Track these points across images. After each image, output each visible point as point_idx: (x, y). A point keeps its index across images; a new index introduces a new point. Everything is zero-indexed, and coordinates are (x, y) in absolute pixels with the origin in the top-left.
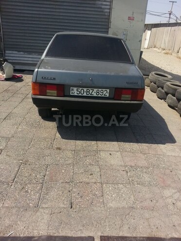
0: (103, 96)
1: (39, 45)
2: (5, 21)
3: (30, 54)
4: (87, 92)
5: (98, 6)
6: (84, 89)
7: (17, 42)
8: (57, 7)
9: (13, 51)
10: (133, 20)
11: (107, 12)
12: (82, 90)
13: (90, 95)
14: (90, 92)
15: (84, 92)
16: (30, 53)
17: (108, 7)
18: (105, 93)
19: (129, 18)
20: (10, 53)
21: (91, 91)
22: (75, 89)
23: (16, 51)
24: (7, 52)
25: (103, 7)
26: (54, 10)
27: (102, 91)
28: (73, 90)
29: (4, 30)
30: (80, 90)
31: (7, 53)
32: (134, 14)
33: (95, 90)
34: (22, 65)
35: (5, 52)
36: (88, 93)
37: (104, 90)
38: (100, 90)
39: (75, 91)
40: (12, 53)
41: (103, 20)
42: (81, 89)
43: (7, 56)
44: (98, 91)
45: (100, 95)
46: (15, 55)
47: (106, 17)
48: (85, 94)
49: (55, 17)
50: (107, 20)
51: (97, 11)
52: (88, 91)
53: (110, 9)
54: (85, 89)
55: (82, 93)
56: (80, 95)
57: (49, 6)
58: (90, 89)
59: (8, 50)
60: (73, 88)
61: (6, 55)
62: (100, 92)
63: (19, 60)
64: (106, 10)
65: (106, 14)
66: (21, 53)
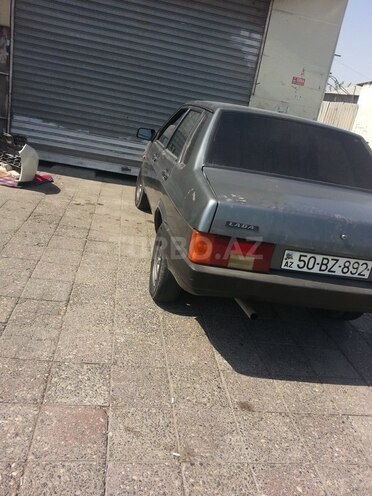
0: (356, 276)
1: (95, 112)
2: (23, 47)
3: (69, 130)
4: (322, 264)
5: (234, 46)
6: (316, 256)
7: (43, 98)
8: (146, 34)
9: (31, 117)
10: (303, 84)
11: (251, 61)
12: (312, 260)
13: (326, 272)
14: (330, 265)
15: (315, 264)
16: (71, 126)
17: (255, 51)
18: (361, 269)
19: (295, 81)
20: (24, 122)
21: (331, 263)
22: (296, 255)
23: (38, 118)
24: (16, 117)
25: (245, 49)
26: (139, 41)
27: (356, 266)
28: (289, 257)
29: (18, 68)
30: (306, 259)
31: (17, 121)
32: (306, 73)
33: (342, 261)
34: (49, 151)
35: (12, 117)
36: (324, 267)
37: (361, 262)
38: (353, 261)
39: (294, 261)
40: (29, 123)
41: (242, 77)
42: (309, 255)
43: (15, 128)
44: (347, 264)
45: (349, 274)
46: (36, 128)
47: (248, 71)
48: (316, 270)
49: (139, 56)
50: (248, 78)
51: (232, 56)
52: (325, 262)
53: (258, 55)
54: (319, 258)
55: (310, 266)
56: (305, 270)
57: (127, 30)
58: (330, 258)
59: (19, 114)
60: (290, 252)
61: (14, 124)
62: (351, 268)
63: (44, 139)
64: (250, 57)
65: (249, 65)
66: (51, 124)
